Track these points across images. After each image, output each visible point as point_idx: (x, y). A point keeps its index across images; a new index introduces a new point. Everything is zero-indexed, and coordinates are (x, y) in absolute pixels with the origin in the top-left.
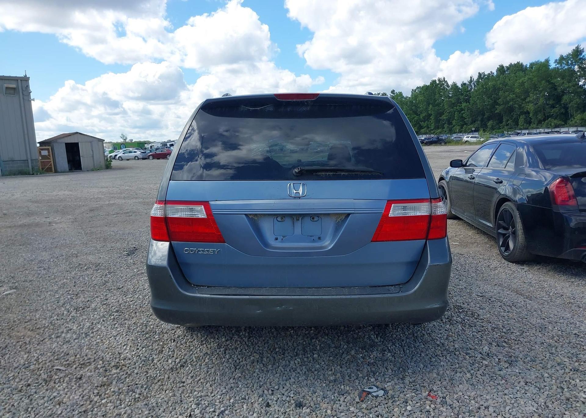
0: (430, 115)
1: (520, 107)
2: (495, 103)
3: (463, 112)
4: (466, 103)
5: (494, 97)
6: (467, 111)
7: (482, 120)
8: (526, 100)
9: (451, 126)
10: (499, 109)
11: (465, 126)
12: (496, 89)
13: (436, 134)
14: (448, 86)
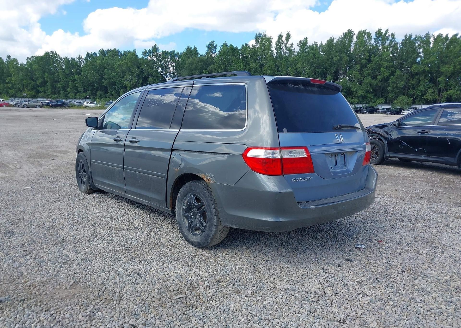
0: (47, 82)
1: (120, 83)
2: (102, 77)
3: (76, 82)
4: (78, 75)
5: (101, 73)
6: (80, 82)
7: (92, 90)
8: (124, 78)
9: (66, 93)
10: (105, 83)
11: (78, 94)
12: (102, 68)
13: (53, 98)
14: (61, 59)
